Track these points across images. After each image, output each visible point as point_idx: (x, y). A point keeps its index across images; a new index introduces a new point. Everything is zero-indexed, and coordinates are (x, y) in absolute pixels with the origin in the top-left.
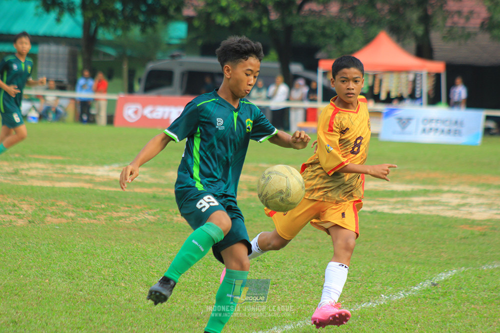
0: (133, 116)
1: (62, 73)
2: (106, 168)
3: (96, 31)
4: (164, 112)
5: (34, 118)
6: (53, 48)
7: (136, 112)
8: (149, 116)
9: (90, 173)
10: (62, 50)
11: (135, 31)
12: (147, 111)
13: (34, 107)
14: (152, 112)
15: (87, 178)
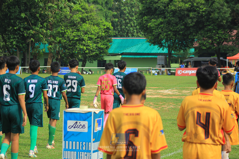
0: (180, 73)
1: (163, 63)
2: (168, 90)
3: (171, 51)
4: (188, 72)
5: (156, 74)
6: (161, 56)
7: (181, 72)
8: (184, 73)
9: (163, 92)
10: (163, 57)
11: (182, 51)
12: (183, 72)
13: (156, 71)
14: (184, 72)
15: (161, 94)
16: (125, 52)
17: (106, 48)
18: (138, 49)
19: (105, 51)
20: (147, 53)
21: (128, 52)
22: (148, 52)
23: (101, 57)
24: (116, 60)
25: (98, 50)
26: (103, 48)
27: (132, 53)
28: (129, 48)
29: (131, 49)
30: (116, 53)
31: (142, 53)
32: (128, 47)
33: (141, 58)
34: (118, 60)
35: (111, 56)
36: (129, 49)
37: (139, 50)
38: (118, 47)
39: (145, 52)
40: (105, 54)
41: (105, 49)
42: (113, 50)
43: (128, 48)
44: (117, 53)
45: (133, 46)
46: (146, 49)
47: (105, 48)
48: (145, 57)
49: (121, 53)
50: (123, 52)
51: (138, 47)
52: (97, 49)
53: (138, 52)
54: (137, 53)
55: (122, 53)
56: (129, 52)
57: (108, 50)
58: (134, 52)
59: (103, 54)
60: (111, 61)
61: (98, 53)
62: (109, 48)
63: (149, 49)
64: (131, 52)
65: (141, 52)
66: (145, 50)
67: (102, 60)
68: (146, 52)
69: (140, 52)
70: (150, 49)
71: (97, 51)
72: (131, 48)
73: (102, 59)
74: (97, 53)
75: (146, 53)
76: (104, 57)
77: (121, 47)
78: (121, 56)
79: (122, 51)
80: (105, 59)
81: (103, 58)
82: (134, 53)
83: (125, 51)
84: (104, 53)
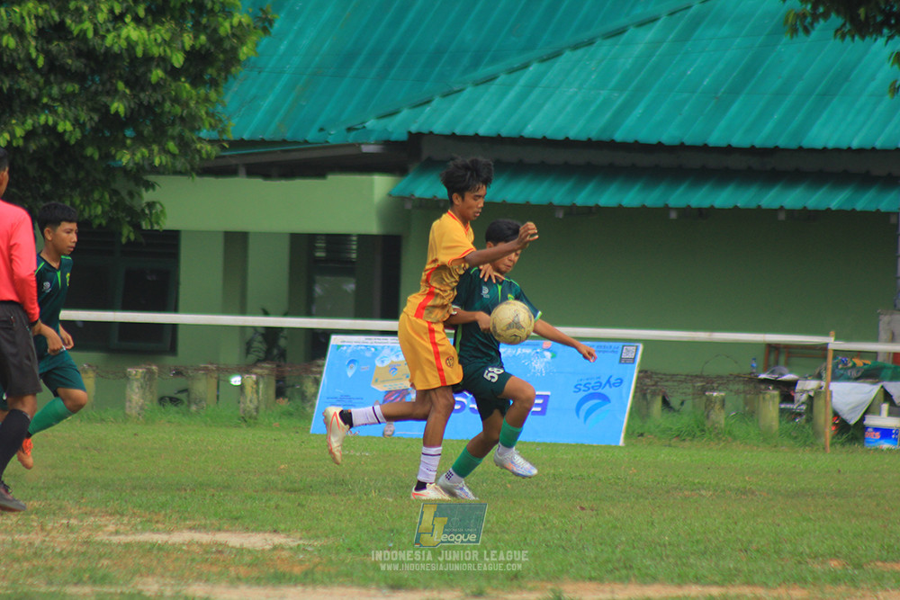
13: (886, 396)
16: (439, 128)
17: (197, 59)
18: (620, 88)
19: (178, 110)
20: (753, 151)
21: (482, 131)
22: (761, 139)
23: (121, 184)
24: (311, 238)
25: (71, 87)
26: (148, 59)
27: (545, 143)
28: (502, 78)
29: (531, 86)
30: (312, 135)
31: (682, 148)
32: (476, 63)
33: (667, 209)
34: (337, 242)
35: (258, 183)
36: (511, 85)
37: (639, 110)
38: (349, 58)
39: (716, 139)
40: (171, 146)
41: (174, 73)
42: (271, 98)
43: (483, 71)
44: (335, 136)
45: (557, 54)
46: (735, 91)
47: (178, 60)
48: (725, 198)
49: (389, 144)
50: (414, 129)
51: (626, 62)
52: (55, 68)
53: (619, 136)
54: (612, 145)
55: (399, 135)
56: (505, 132)
57: (214, 83)
58: (573, 133)
59: (141, 139)
60: (252, 243)
61: (78, 134)
62: (232, 59)
63: (781, 94)
64: (530, 130)
65: (669, 135)
66: (723, 104)
67: (127, 233)
68: (738, 140)
69: (646, 135)
70: (799, 87)
71: (66, 98)
72: (525, 77)
73: (135, 217)
74: (65, 126)
75: (729, 150)
76: (149, 186)
77: (389, 65)
78: (381, 185)
79: (405, 113)
80: (168, 224)
81: (148, 196)
82: (567, 143)
83: (440, 118)
84: (160, 135)
